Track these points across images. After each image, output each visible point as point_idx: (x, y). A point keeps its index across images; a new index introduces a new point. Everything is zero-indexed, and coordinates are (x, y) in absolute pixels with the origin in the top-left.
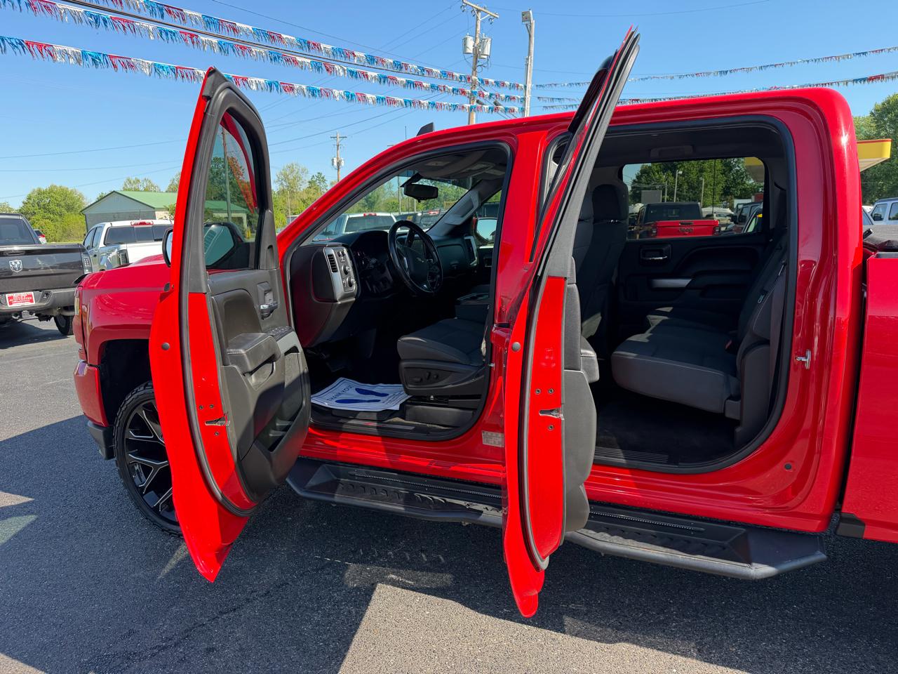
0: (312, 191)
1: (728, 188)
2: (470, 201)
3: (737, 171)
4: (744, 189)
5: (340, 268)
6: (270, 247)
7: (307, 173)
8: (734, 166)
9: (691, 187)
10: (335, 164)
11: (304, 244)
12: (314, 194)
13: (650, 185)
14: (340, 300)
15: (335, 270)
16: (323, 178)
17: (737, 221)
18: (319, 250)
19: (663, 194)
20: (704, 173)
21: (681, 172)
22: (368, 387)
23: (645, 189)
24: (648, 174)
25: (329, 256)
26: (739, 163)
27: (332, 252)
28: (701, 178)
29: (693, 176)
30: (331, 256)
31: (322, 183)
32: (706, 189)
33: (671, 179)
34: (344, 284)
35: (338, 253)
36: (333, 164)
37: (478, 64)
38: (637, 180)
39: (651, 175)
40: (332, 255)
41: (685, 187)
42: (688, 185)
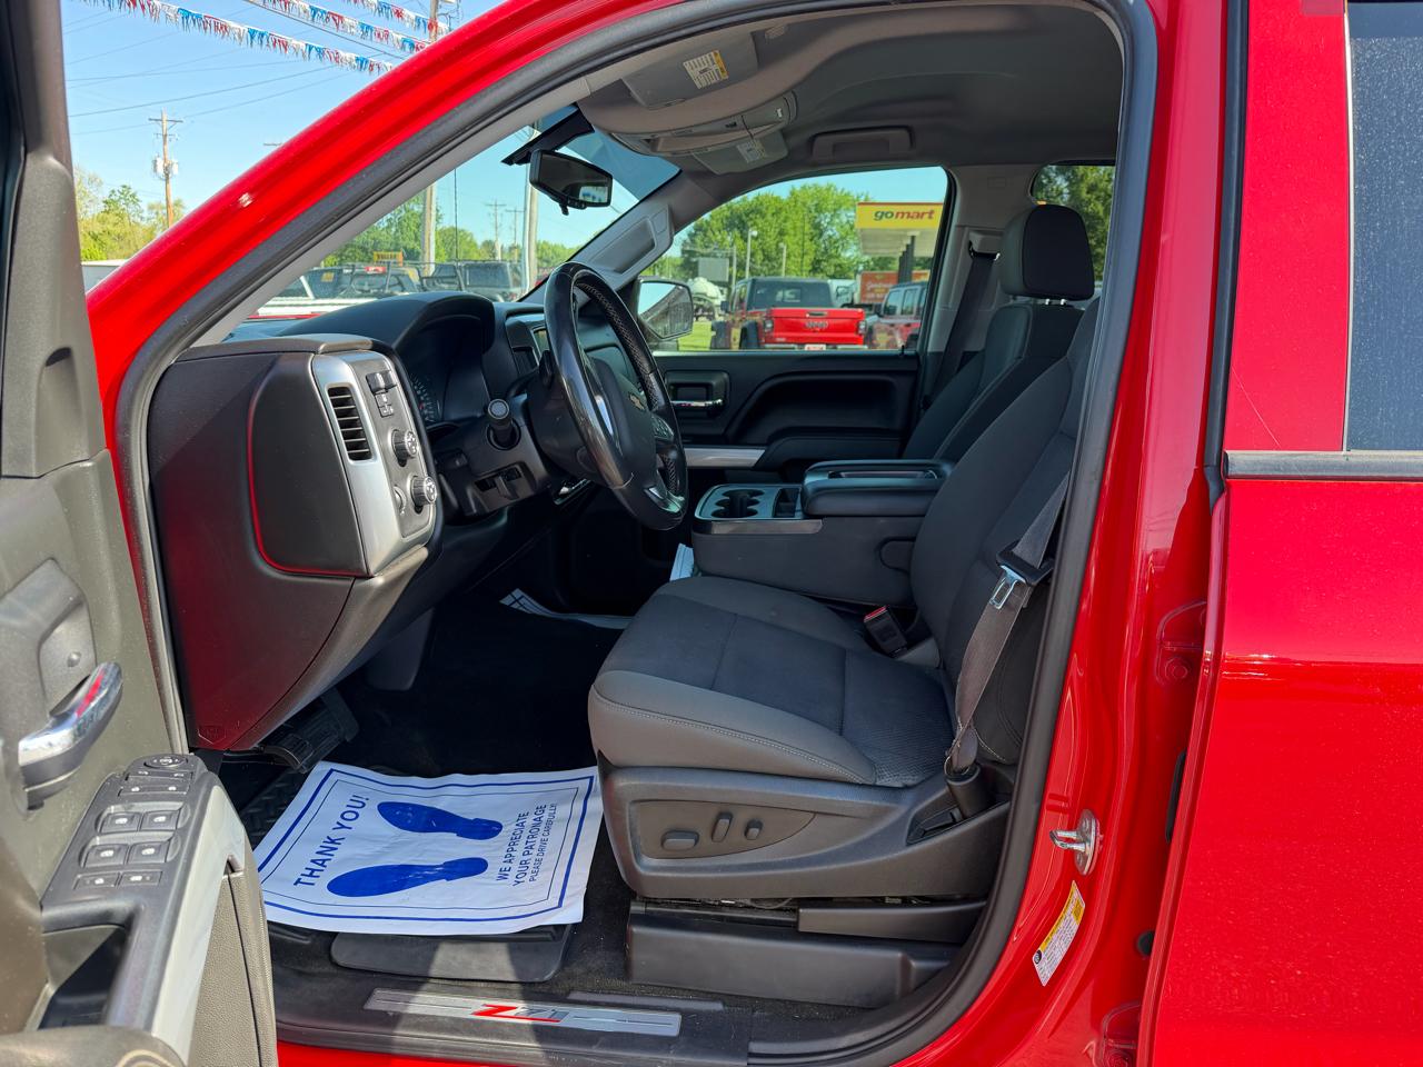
0: (112, 218)
1: (819, 262)
2: (644, 229)
3: (830, 237)
4: (840, 265)
5: (379, 441)
6: (61, 356)
7: (101, 183)
8: (826, 229)
9: (767, 257)
10: (160, 170)
11: (211, 338)
12: (115, 224)
13: (709, 250)
14: (383, 568)
15: (360, 451)
16: (133, 196)
17: (882, 313)
18: (286, 365)
19: (731, 265)
20: (786, 238)
21: (755, 233)
22: (414, 791)
23: (702, 255)
24: (705, 231)
25: (332, 392)
26: (833, 225)
27: (344, 373)
28: (781, 245)
29: (770, 241)
30: (341, 394)
31: (131, 204)
32: (789, 262)
33: (740, 242)
34: (399, 507)
35: (370, 380)
36: (155, 170)
37: (440, 11)
38: (688, 241)
39: (709, 233)
40: (344, 390)
41: (759, 256)
42: (764, 255)
